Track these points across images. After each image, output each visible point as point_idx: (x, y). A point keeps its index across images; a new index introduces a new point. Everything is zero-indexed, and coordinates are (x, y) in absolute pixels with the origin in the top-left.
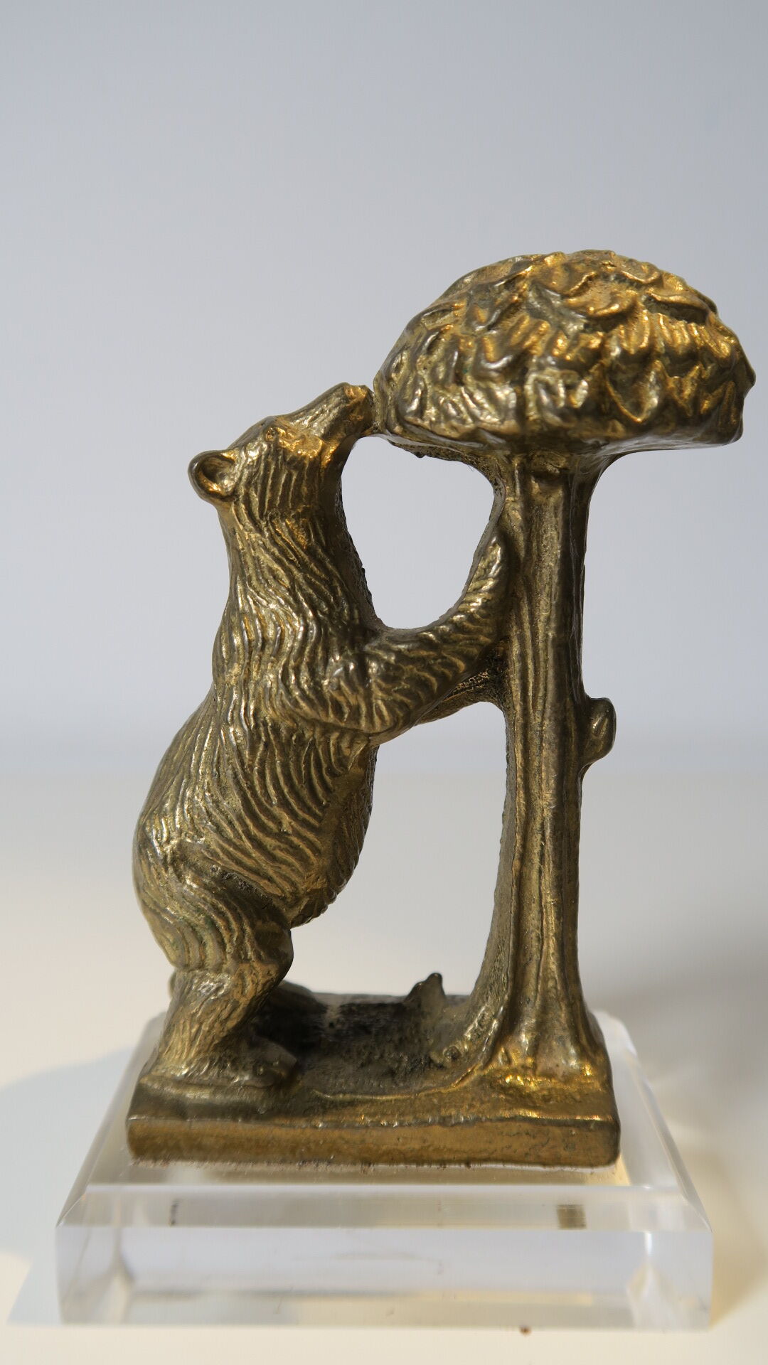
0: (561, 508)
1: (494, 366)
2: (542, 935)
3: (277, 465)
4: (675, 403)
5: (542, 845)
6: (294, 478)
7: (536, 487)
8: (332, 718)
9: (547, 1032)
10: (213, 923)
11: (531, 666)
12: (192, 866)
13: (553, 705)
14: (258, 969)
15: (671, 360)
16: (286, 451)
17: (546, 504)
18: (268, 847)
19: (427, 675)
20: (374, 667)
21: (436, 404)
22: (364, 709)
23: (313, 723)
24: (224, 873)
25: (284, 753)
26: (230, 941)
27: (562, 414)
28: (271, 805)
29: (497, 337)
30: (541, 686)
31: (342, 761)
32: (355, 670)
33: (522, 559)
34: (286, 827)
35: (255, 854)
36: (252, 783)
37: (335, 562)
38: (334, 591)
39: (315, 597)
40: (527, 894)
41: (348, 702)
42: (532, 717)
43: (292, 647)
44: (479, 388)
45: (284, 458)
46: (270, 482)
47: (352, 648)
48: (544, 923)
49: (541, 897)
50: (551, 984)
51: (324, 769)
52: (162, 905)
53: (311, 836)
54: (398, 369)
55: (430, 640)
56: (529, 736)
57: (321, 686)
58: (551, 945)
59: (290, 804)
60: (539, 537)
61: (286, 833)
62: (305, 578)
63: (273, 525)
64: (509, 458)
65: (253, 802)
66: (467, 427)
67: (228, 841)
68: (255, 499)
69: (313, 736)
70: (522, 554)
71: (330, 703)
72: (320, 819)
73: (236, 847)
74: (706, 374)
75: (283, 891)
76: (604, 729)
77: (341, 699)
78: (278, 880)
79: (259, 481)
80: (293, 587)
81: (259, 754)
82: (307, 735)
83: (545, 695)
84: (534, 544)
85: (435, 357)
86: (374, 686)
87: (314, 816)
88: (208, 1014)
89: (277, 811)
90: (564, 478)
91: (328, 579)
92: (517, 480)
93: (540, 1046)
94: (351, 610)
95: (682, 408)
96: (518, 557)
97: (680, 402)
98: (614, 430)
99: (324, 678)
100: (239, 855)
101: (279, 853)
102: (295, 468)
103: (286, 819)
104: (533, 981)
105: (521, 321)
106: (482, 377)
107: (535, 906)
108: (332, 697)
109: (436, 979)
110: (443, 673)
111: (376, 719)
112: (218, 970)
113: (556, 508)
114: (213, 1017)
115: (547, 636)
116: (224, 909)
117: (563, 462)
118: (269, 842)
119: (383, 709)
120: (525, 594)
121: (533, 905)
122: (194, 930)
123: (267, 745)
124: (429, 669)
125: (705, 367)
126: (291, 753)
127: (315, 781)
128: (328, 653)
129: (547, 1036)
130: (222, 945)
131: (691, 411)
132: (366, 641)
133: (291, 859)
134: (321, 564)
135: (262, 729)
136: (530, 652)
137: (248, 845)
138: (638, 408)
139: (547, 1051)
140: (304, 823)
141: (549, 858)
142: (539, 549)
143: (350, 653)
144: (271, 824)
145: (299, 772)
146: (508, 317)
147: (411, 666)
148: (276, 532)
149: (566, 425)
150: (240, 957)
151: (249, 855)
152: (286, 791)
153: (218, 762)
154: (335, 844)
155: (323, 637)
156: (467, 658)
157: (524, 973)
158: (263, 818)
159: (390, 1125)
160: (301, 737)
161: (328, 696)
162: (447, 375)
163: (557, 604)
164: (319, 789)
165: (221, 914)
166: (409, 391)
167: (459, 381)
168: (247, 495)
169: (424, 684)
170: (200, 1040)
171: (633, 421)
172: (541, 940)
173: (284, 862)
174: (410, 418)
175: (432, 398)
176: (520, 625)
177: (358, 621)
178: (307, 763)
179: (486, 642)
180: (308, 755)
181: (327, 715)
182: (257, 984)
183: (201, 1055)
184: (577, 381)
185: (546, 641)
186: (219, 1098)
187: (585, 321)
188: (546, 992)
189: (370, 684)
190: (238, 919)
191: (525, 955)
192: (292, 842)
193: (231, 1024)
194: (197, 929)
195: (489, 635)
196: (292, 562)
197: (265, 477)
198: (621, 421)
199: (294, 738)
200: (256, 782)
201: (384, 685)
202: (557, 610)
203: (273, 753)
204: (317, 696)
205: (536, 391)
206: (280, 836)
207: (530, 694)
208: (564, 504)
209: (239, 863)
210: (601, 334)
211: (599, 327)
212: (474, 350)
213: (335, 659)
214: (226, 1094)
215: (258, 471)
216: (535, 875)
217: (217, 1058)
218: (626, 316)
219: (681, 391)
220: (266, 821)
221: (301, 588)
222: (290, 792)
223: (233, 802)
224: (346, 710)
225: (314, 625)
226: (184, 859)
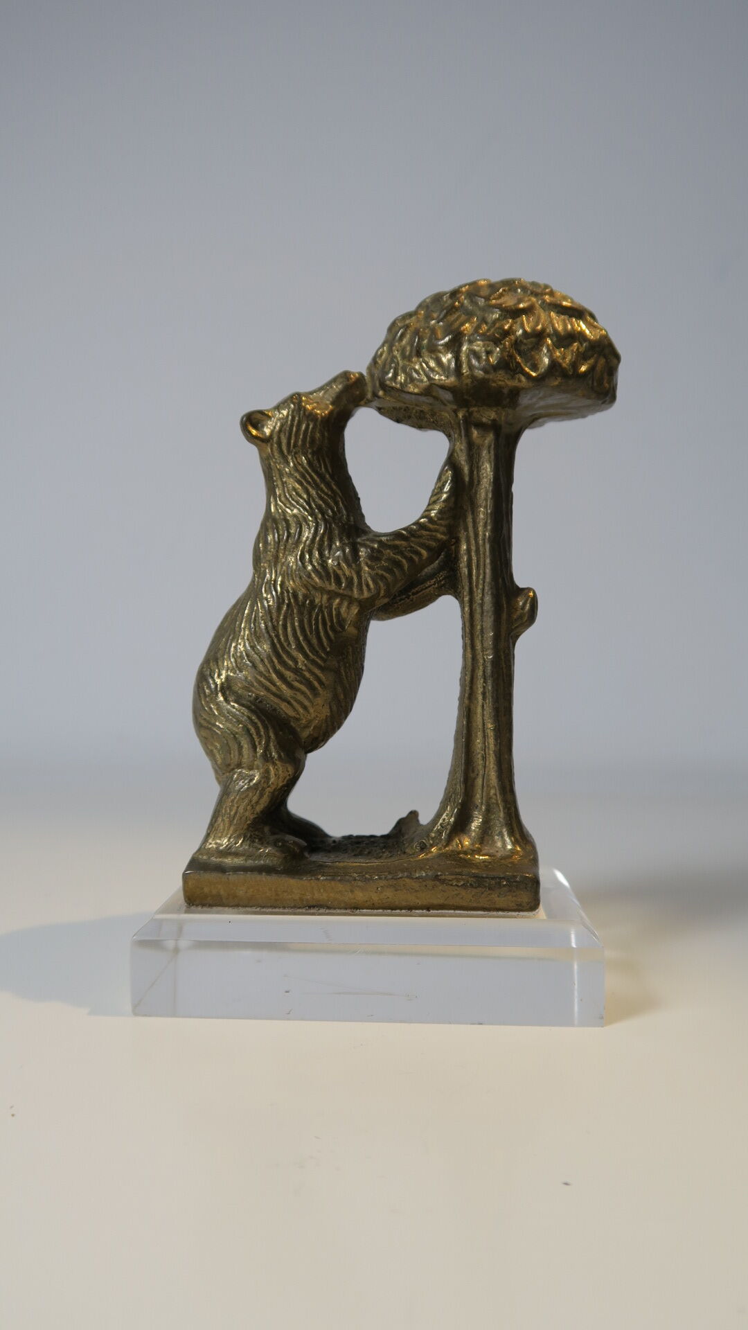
0: (493, 446)
1: (442, 342)
2: (485, 754)
3: (299, 417)
4: (560, 365)
5: (484, 687)
6: (311, 426)
7: (475, 433)
8: (333, 587)
9: (490, 829)
10: (248, 731)
11: (474, 558)
12: (235, 693)
13: (490, 583)
14: (279, 765)
15: (557, 337)
16: (305, 409)
17: (483, 445)
18: (288, 678)
19: (399, 557)
20: (363, 552)
21: (404, 371)
22: (356, 580)
23: (322, 590)
24: (257, 698)
25: (301, 613)
26: (260, 743)
27: (485, 371)
28: (291, 649)
29: (443, 326)
30: (481, 571)
31: (341, 622)
32: (349, 551)
33: (467, 483)
34: (300, 665)
35: (279, 683)
36: (278, 632)
37: (338, 485)
38: (336, 503)
39: (324, 506)
40: (474, 724)
41: (344, 575)
42: (475, 594)
43: (308, 537)
44: (432, 358)
45: (304, 412)
46: (294, 429)
47: (348, 538)
48: (487, 744)
49: (484, 724)
50: (492, 792)
51: (328, 627)
52: (213, 721)
53: (317, 672)
54: (381, 355)
55: (403, 534)
56: (474, 607)
57: (327, 563)
58: (492, 760)
59: (304, 648)
60: (478, 468)
61: (301, 669)
62: (317, 493)
63: (296, 458)
64: (455, 412)
65: (278, 646)
66: (424, 384)
67: (261, 674)
68: (284, 441)
69: (321, 602)
70: (467, 479)
71: (332, 576)
72: (324, 661)
73: (266, 678)
74: (581, 350)
75: (298, 714)
76: (528, 605)
77: (339, 572)
78: (295, 704)
79: (288, 429)
80: (309, 499)
81: (283, 612)
82: (317, 601)
83: (484, 577)
84: (475, 473)
85: (404, 342)
86: (363, 565)
87: (321, 658)
88: (243, 799)
89: (295, 653)
90: (495, 427)
91: (333, 495)
92: (462, 427)
93: (485, 839)
94: (348, 516)
95: (565, 368)
96: (463, 481)
97: (564, 365)
98: (520, 381)
99: (329, 558)
100: (268, 684)
101: (296, 684)
102: (312, 420)
103: (300, 657)
104: (480, 791)
105: (459, 316)
106: (433, 350)
107: (480, 734)
108: (334, 571)
109: (413, 815)
110: (411, 557)
111: (365, 588)
112: (251, 768)
113: (489, 447)
114: (246, 801)
115: (485, 535)
116: (256, 721)
117: (493, 415)
118: (288, 674)
119: (371, 583)
120: (469, 508)
121: (479, 733)
122: (235, 738)
123: (289, 605)
124: (401, 553)
125: (581, 344)
126: (306, 612)
127: (322, 634)
128: (331, 541)
129: (490, 832)
130: (254, 748)
131: (572, 371)
132: (359, 536)
133: (303, 688)
134: (328, 485)
135: (286, 594)
136: (473, 548)
137: (274, 676)
138: (534, 367)
139: (490, 842)
140: (313, 662)
141: (489, 695)
142: (478, 476)
143: (347, 542)
144: (290, 663)
145: (310, 626)
146: (451, 314)
147: (388, 551)
148: (298, 462)
149: (487, 376)
150: (266, 757)
151: (274, 685)
152: (301, 638)
153: (255, 620)
154: (335, 682)
155: (329, 531)
156: (428, 548)
157: (473, 785)
158: (284, 657)
159: (371, 879)
160: (312, 602)
161: (331, 571)
162: (411, 352)
163: (491, 512)
164: (324, 640)
165: (254, 724)
166: (387, 367)
167: (419, 354)
168: (279, 438)
169: (398, 564)
170: (237, 820)
171: (531, 375)
172: (484, 758)
173: (298, 690)
174: (388, 382)
175: (402, 368)
176: (466, 529)
177: (353, 523)
178: (317, 619)
179: (442, 539)
180: (317, 615)
181: (330, 584)
182: (279, 778)
183: (238, 832)
184: (494, 349)
185: (484, 540)
186: (250, 863)
187: (499, 312)
188: (489, 798)
189: (360, 562)
190: (266, 728)
191: (473, 771)
192: (305, 675)
193: (259, 808)
194: (237, 736)
195: (443, 533)
196: (308, 483)
197: (292, 425)
198: (523, 375)
199: (307, 602)
200: (281, 632)
201: (369, 563)
202: (491, 517)
203: (293, 611)
204: (324, 571)
205: (468, 357)
206: (296, 671)
207: (474, 578)
208: (495, 444)
209: (267, 689)
210: (510, 321)
211: (508, 316)
212: (429, 335)
213: (336, 545)
214: (254, 860)
215: (287, 422)
216: (479, 710)
217: (249, 835)
218: (528, 311)
219: (564, 358)
220: (286, 660)
221: (314, 501)
222: (304, 640)
223: (265, 647)
224: (343, 580)
225: (322, 523)
226: (229, 687)
